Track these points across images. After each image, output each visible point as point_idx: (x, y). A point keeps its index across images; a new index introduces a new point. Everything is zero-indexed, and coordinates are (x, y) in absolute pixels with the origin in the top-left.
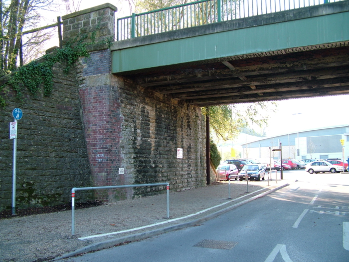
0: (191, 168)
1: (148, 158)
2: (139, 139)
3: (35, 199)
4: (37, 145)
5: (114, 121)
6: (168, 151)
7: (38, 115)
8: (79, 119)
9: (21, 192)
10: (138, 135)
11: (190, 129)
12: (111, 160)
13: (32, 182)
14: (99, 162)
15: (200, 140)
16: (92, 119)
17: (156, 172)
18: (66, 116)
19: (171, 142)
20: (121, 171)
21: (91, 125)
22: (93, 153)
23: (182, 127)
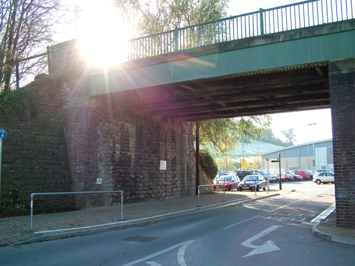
0: (176, 179)
1: (127, 169)
2: (118, 152)
3: (19, 204)
4: (22, 159)
5: (92, 137)
6: (150, 163)
7: (24, 133)
8: (63, 136)
9: (7, 198)
10: (116, 149)
11: (175, 143)
12: (89, 171)
13: (17, 190)
14: (78, 174)
15: (187, 152)
16: (73, 136)
17: (136, 182)
18: (50, 134)
19: (153, 155)
20: (99, 181)
21: (73, 141)
22: (74, 165)
23: (165, 141)
